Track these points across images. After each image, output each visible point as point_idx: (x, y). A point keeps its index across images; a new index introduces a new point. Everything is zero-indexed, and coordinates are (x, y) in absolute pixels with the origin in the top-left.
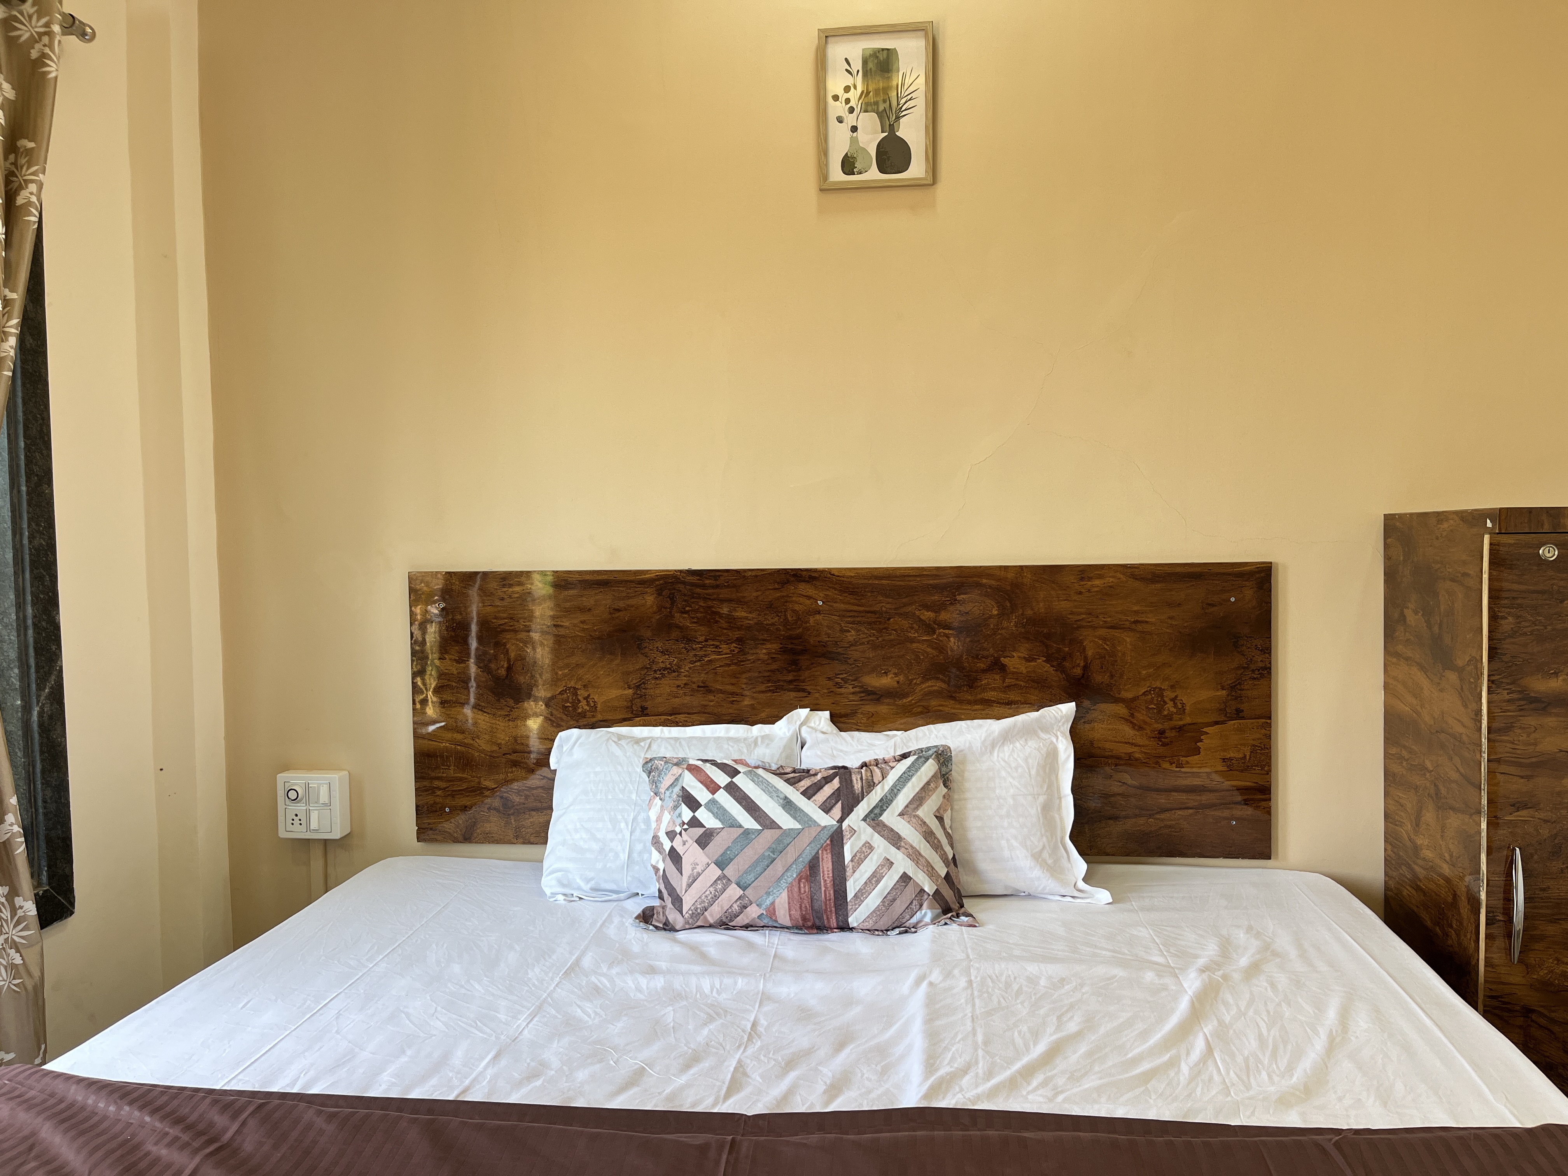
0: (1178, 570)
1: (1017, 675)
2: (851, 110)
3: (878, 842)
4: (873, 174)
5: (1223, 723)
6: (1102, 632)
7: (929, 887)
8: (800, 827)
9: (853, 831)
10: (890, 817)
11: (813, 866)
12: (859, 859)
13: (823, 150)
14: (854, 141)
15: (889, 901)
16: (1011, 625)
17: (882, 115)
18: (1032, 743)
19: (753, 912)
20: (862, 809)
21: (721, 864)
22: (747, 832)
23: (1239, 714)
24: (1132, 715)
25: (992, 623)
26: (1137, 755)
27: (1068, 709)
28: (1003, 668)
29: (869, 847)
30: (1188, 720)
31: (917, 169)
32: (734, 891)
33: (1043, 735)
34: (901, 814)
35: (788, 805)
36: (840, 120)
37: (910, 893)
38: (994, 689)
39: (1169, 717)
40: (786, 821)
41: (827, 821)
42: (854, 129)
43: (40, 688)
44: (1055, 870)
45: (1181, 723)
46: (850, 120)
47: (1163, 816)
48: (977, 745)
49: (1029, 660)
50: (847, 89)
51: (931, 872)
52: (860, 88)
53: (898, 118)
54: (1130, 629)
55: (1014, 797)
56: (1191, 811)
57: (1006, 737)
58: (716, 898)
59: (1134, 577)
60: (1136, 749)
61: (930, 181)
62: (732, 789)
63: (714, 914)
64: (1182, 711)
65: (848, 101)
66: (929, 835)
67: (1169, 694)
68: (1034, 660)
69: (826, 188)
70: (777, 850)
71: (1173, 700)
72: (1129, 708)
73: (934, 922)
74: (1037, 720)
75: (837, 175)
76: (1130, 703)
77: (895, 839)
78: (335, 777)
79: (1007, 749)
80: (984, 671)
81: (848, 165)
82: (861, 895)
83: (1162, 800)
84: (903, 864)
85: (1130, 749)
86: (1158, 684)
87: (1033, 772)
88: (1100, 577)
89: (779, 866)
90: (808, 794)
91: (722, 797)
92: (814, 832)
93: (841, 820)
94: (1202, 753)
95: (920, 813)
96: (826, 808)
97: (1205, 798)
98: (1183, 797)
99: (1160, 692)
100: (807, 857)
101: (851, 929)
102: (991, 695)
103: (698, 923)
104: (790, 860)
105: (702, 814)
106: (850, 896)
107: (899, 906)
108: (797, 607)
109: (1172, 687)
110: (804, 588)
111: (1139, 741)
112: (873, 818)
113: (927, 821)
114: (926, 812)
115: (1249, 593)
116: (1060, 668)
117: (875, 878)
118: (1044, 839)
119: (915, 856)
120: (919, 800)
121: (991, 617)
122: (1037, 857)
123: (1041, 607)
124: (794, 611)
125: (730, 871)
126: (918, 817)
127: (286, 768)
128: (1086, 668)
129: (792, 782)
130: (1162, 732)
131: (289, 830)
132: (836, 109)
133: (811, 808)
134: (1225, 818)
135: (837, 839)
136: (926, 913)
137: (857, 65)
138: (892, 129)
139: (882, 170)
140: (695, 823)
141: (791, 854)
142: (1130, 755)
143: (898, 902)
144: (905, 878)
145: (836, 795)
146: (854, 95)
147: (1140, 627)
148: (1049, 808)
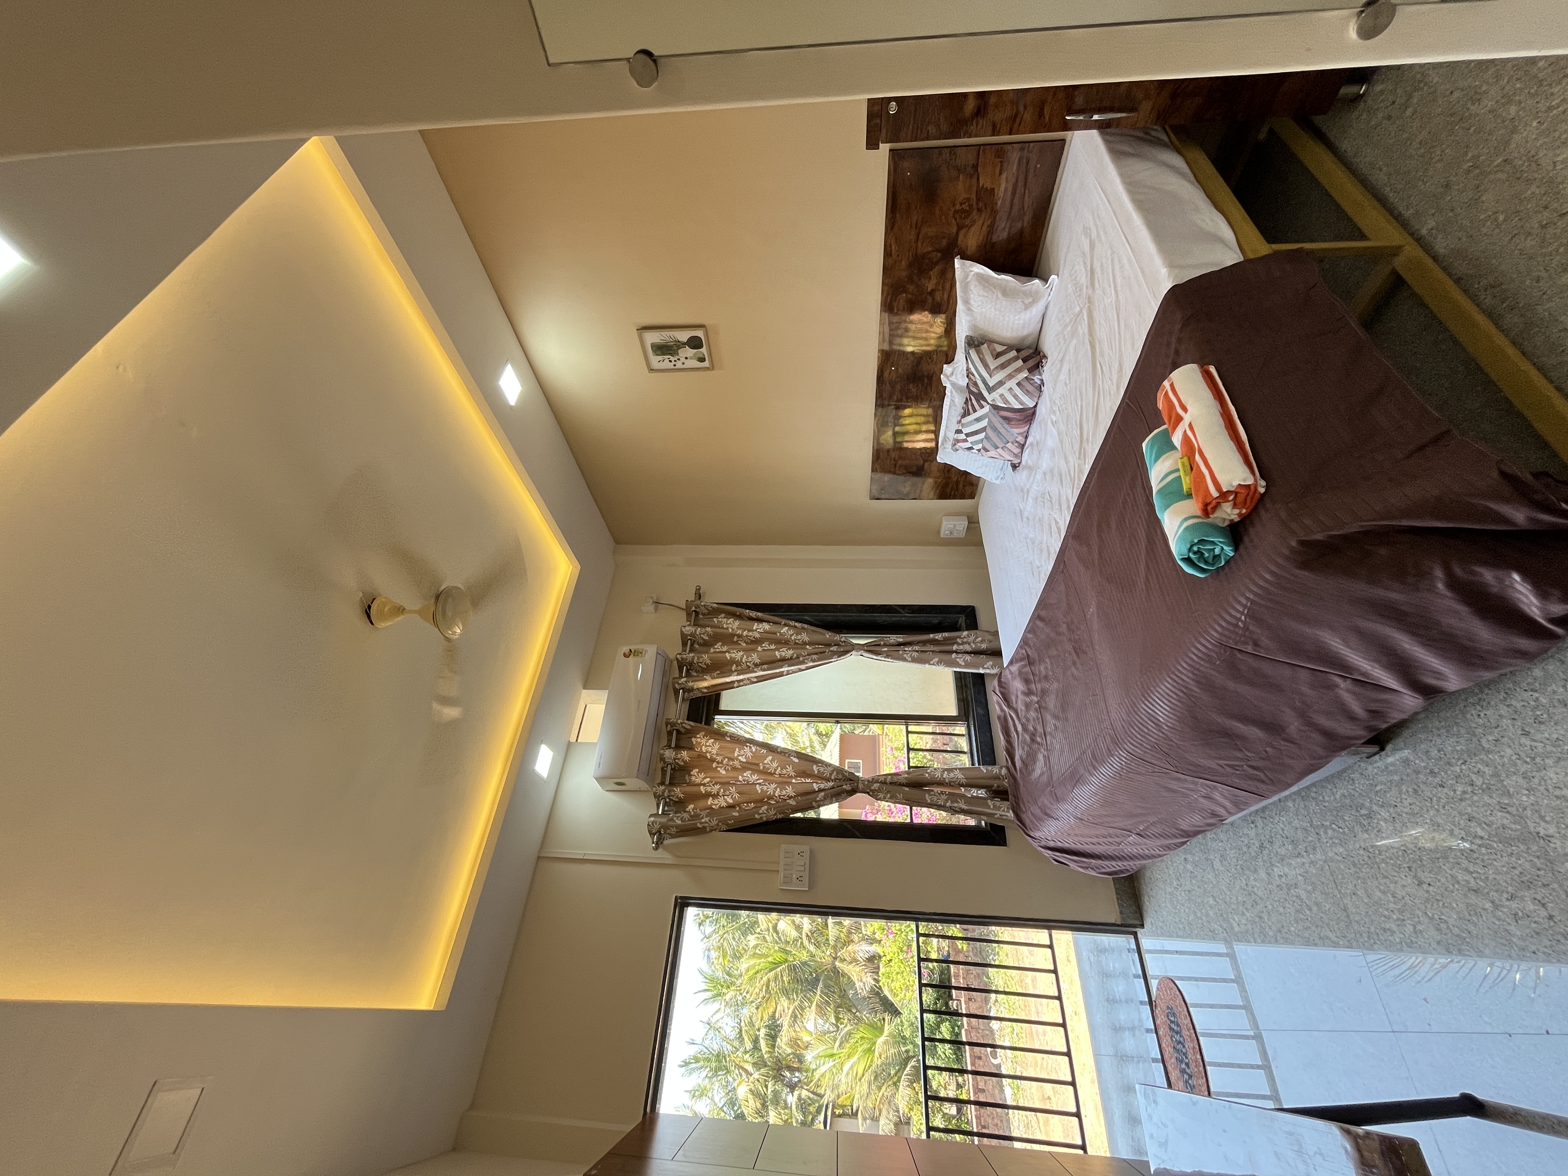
0: (890, 205)
1: (937, 284)
2: (679, 359)
3: (1000, 391)
4: (704, 350)
5: (978, 176)
6: (919, 244)
7: (1025, 374)
8: (987, 419)
9: (993, 400)
10: (992, 382)
11: (1005, 418)
12: (1006, 401)
13: (698, 369)
14: (691, 358)
15: (1027, 393)
16: (911, 288)
17: (679, 348)
18: (972, 287)
19: (1020, 439)
20: (985, 393)
21: (997, 447)
22: (986, 437)
23: (975, 167)
24: (967, 226)
25: (909, 296)
26: (989, 222)
27: (958, 262)
28: (933, 290)
29: (1001, 395)
30: (974, 196)
31: (700, 333)
32: (1009, 445)
33: (969, 279)
34: (991, 377)
35: (978, 420)
36: (683, 364)
37: (1026, 384)
38: (943, 294)
39: (971, 206)
40: (984, 423)
41: (987, 408)
42: (686, 358)
43: (900, 613)
44: (1035, 297)
45: (975, 199)
46: (683, 360)
47: (1025, 209)
48: (968, 318)
49: (930, 278)
50: (670, 361)
51: (1019, 370)
52: (669, 357)
53: (679, 341)
54: (920, 229)
55: (996, 309)
56: (1027, 192)
57: (966, 302)
58: (1010, 450)
59: (892, 228)
60: (985, 223)
61: (704, 329)
62: (967, 435)
63: (1017, 451)
64: (968, 199)
65: (675, 361)
66: (1003, 366)
67: (958, 207)
68: (930, 276)
69: (712, 368)
70: (995, 429)
71: (961, 204)
72: (962, 228)
73: (1041, 375)
74: (961, 283)
75: (706, 364)
76: (960, 228)
77: (1001, 383)
78: (944, 523)
79: (972, 302)
80: (933, 299)
81: (702, 360)
82: (1021, 403)
83: (1016, 208)
84: (1012, 384)
85: (985, 227)
86: (951, 213)
87: (985, 294)
88: (890, 246)
89: (1002, 430)
90: (975, 411)
91: (970, 439)
92: (991, 415)
93: (988, 403)
94: (993, 187)
95: (992, 368)
96: (982, 407)
97: (1020, 184)
98: (1017, 196)
99: (956, 212)
100: (1001, 420)
101: (1035, 406)
102: (946, 297)
103: (1020, 455)
104: (1000, 426)
105: (976, 447)
106: (1022, 407)
107: (1030, 388)
108: (894, 376)
109: (954, 205)
110: (886, 374)
111: (981, 222)
112: (990, 390)
113: (996, 365)
114: (993, 364)
115: (906, 164)
116: (937, 263)
117: (1016, 397)
118: (1019, 300)
119: (1010, 376)
120: (986, 366)
121: (906, 297)
122: (1027, 307)
123: (904, 274)
124: (896, 378)
125: (1000, 446)
126: (994, 369)
127: (939, 532)
128: (938, 251)
129: (969, 414)
130: (979, 210)
131: (962, 535)
132: (679, 365)
133: (980, 413)
134: (1035, 171)
135: (995, 407)
136: (1037, 378)
137: (660, 358)
138: (684, 344)
139: (701, 346)
140: (979, 450)
141: (998, 426)
142: (988, 226)
143: (1029, 389)
144: (1019, 384)
145: (978, 401)
146: (672, 359)
147: (919, 224)
148: (1006, 292)
